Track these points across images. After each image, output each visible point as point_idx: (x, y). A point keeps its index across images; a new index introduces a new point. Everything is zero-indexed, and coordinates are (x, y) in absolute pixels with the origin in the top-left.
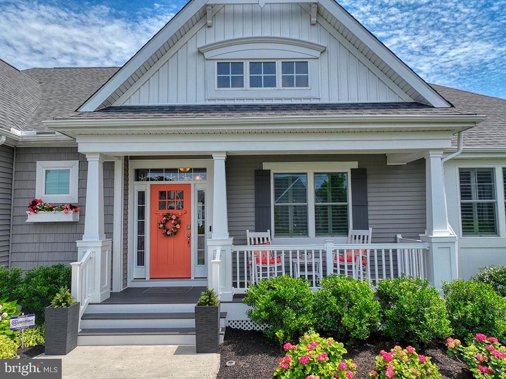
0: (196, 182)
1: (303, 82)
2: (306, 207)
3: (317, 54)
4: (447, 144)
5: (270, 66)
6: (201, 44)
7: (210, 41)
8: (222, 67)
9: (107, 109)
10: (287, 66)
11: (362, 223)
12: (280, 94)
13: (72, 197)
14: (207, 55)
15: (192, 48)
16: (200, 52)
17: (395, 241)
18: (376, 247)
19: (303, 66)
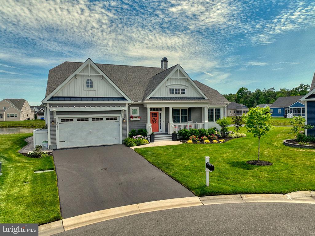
0: (160, 112)
1: (184, 93)
2: (179, 116)
3: (187, 88)
4: (208, 106)
5: (179, 90)
6: (166, 85)
7: (168, 85)
8: (170, 89)
9: (151, 98)
10: (182, 90)
11: (190, 120)
12: (180, 95)
13: (138, 115)
14: (168, 87)
15: (165, 86)
16: (166, 86)
17: (196, 123)
18: (193, 124)
19: (184, 90)
